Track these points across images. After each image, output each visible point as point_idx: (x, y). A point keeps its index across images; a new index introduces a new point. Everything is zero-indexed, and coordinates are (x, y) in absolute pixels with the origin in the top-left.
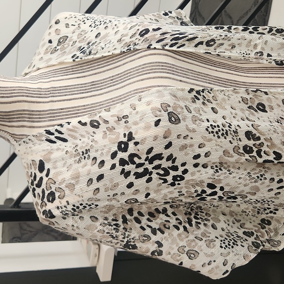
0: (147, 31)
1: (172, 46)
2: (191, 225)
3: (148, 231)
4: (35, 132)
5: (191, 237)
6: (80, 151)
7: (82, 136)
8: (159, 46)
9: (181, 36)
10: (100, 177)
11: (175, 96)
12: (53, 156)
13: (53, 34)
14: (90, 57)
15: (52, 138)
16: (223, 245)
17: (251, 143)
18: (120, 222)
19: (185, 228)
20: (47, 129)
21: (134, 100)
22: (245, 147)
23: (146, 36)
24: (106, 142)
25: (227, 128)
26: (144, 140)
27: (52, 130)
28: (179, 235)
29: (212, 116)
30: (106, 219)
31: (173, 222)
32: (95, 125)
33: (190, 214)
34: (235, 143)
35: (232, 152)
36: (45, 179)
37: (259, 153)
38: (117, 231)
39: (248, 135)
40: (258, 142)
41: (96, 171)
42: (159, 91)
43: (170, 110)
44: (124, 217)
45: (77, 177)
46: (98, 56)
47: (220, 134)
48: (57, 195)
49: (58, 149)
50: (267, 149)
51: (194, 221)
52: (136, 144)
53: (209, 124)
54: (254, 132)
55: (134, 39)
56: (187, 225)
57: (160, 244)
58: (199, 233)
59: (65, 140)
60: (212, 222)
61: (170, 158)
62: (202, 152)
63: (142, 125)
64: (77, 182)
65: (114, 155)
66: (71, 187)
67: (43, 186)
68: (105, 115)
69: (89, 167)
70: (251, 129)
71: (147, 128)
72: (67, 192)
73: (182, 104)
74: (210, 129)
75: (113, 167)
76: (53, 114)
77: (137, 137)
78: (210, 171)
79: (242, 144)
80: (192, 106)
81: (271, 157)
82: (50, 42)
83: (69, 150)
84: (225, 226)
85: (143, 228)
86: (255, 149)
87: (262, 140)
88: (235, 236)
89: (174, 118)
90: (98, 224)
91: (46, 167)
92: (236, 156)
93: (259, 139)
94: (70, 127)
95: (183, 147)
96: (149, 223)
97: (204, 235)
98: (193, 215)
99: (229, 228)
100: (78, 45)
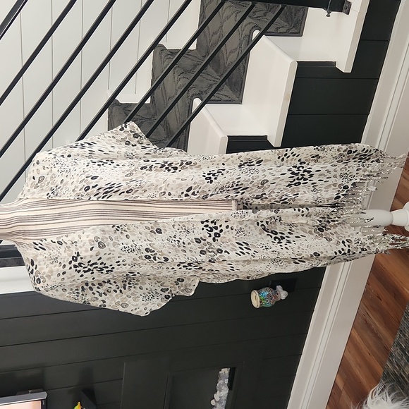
0: (88, 188)
1: (103, 198)
2: (125, 288)
3: (97, 295)
4: (27, 242)
5: (124, 296)
6: (53, 258)
7: (54, 249)
8: (95, 198)
9: (109, 190)
10: (64, 273)
11: (103, 231)
12: (38, 258)
13: (35, 172)
14: (57, 198)
15: (37, 247)
16: (145, 299)
17: (149, 254)
18: (80, 291)
19: (121, 291)
20: (35, 241)
21: (80, 233)
22: (146, 257)
23: (88, 191)
24: (66, 255)
25: (134, 248)
26: (85, 257)
27: (37, 242)
28: (117, 295)
29: (125, 240)
30: (72, 290)
31: (114, 287)
32: (60, 243)
33: (126, 281)
34: (139, 255)
35: (138, 259)
36: (35, 271)
37: (155, 258)
38: (78, 296)
39: (147, 250)
40: (153, 253)
41: (61, 270)
42: (94, 229)
43: (99, 240)
44: (83, 287)
45: (51, 272)
46: (61, 198)
47: (130, 251)
48: (41, 280)
49: (41, 254)
50: (159, 256)
51: (128, 285)
52: (81, 258)
53: (123, 246)
54: (151, 248)
55: (81, 192)
56: (123, 289)
57: (104, 302)
58: (129, 293)
59: (44, 249)
60: (140, 285)
61: (102, 263)
62: (121, 260)
63: (84, 249)
64: (52, 275)
65: (70, 263)
66: (49, 277)
67: (34, 274)
68: (65, 239)
69: (57, 267)
70: (149, 247)
71: (86, 251)
72: (47, 279)
73: (107, 236)
74: (124, 249)
75: (71, 268)
76: (37, 233)
77: (82, 255)
78: (128, 267)
79: (143, 255)
80: (114, 236)
81: (163, 260)
82: (34, 178)
83: (47, 256)
84: (148, 286)
85: (94, 293)
86: (152, 257)
87: (156, 252)
88: (154, 292)
89: (101, 245)
90: (66, 293)
91: (35, 264)
92: (141, 261)
93: (154, 251)
94: (46, 242)
96: (98, 290)
97: (133, 294)
98: (128, 282)
99: (152, 287)
100: (50, 186)
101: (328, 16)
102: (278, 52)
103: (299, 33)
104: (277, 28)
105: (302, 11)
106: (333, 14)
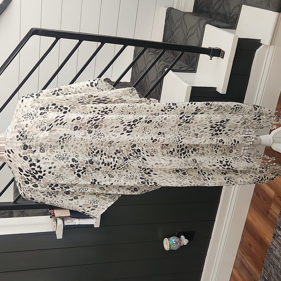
17: (74, 163)
25: (64, 156)
34: (67, 163)
35: (65, 166)
37: (77, 167)
39: (73, 160)
40: (77, 163)
47: (61, 159)
53: (57, 154)
54: (76, 159)
61: (39, 167)
62: (53, 166)
70: (75, 157)
74: (57, 156)
79: (70, 164)
86: (75, 166)
87: (79, 162)
93: (78, 162)
95: (45, 163)
101: (211, 59)
102: (180, 80)
103: (194, 70)
104: (181, 68)
105: (195, 58)
106: (214, 58)
